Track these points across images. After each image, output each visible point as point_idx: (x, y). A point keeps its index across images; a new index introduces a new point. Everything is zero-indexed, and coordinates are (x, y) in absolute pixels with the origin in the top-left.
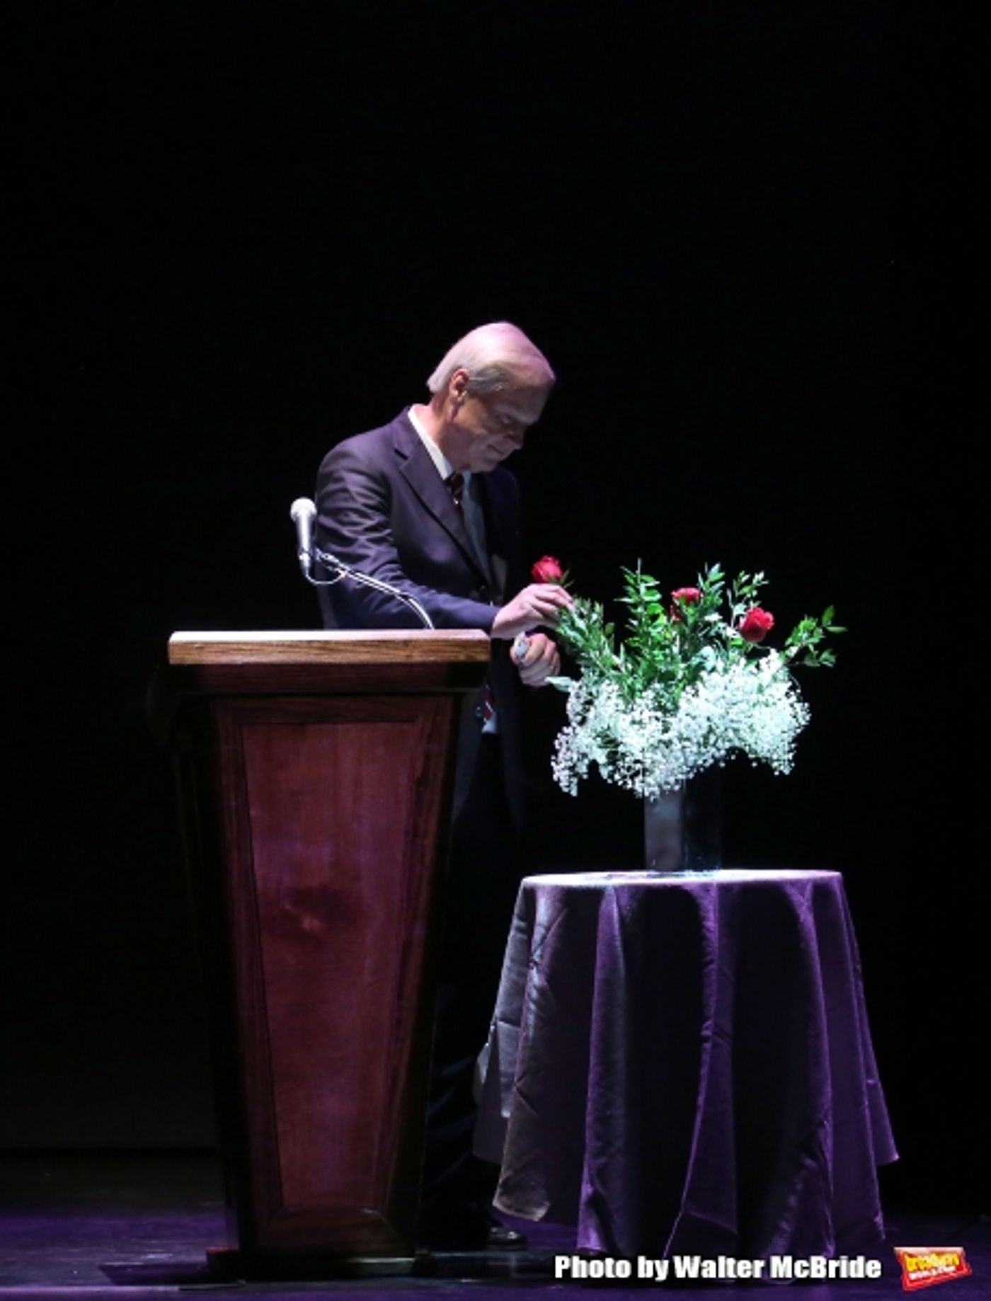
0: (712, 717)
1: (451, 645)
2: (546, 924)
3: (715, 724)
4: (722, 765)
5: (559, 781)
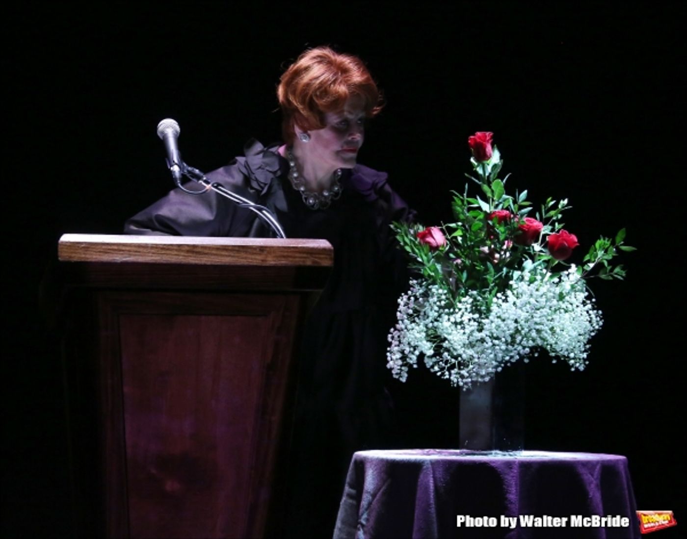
0: (519, 320)
1: (300, 252)
2: (372, 492)
3: (521, 325)
4: (526, 361)
5: (391, 369)
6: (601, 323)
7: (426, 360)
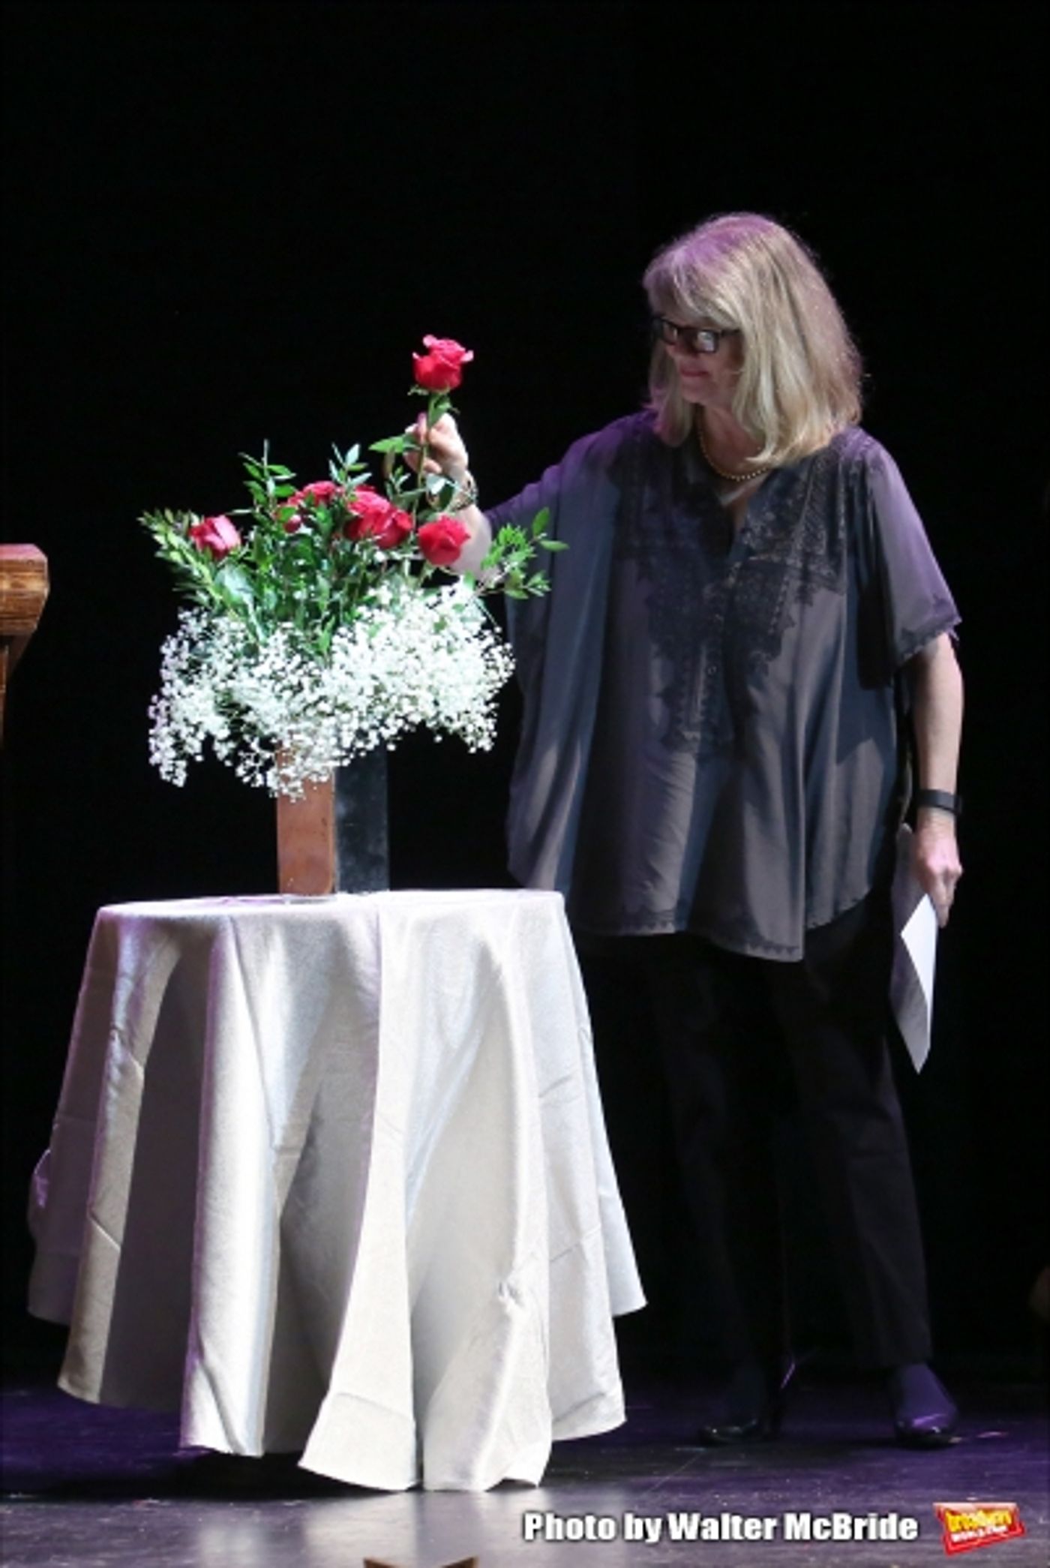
4: (392, 748)
5: (158, 766)
6: (512, 666)
7: (217, 746)
